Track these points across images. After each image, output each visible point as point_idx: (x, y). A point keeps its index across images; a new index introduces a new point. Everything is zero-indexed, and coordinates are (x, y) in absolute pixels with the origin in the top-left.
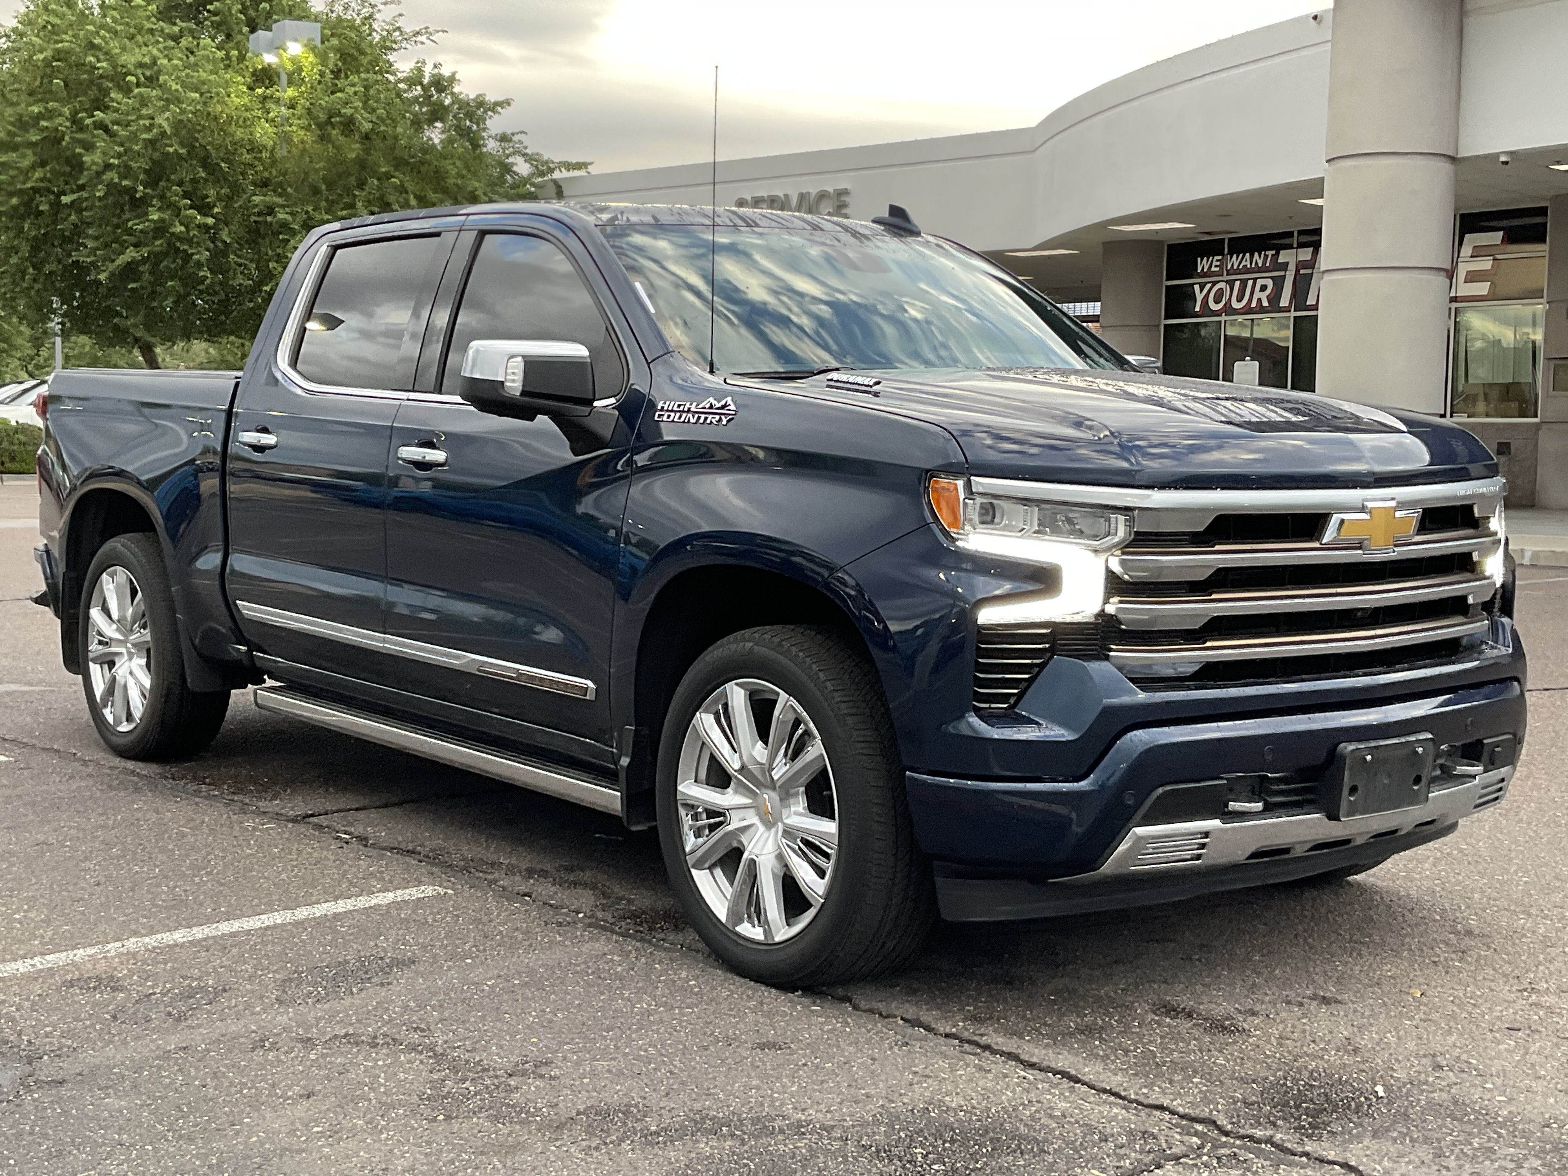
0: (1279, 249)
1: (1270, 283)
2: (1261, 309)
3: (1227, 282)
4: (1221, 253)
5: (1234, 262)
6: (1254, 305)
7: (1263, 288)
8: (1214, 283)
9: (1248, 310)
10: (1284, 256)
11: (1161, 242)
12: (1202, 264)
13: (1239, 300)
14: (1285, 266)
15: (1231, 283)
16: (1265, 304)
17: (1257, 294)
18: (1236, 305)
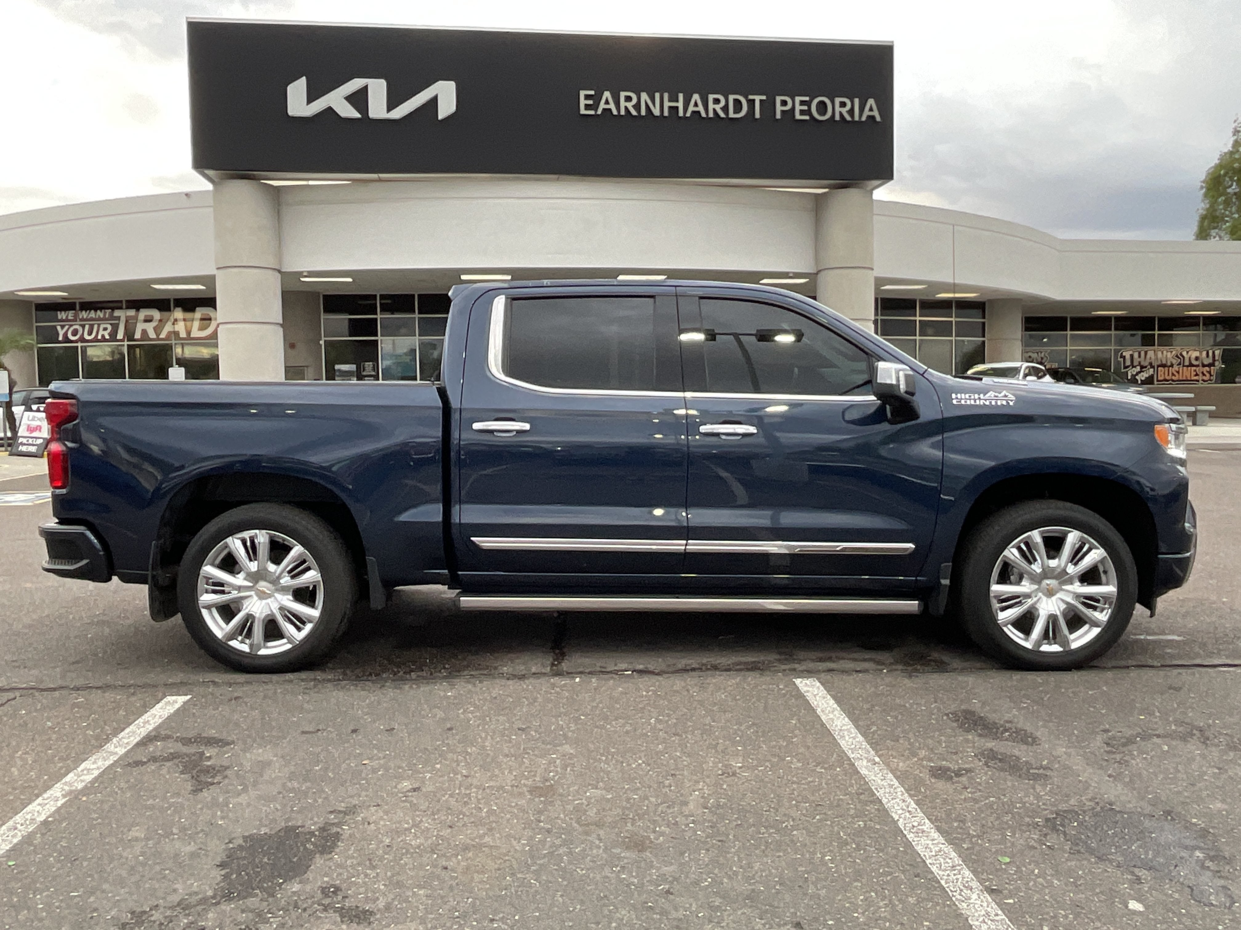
0: (113, 309)
1: (109, 328)
2: (104, 340)
3: (81, 325)
4: (74, 309)
5: (84, 314)
6: (99, 337)
7: (105, 329)
8: (71, 326)
9: (96, 340)
10: (117, 313)
11: (31, 302)
12: (62, 315)
13: (90, 333)
14: (118, 318)
15: (83, 326)
16: (107, 337)
17: (101, 332)
18: (87, 337)
